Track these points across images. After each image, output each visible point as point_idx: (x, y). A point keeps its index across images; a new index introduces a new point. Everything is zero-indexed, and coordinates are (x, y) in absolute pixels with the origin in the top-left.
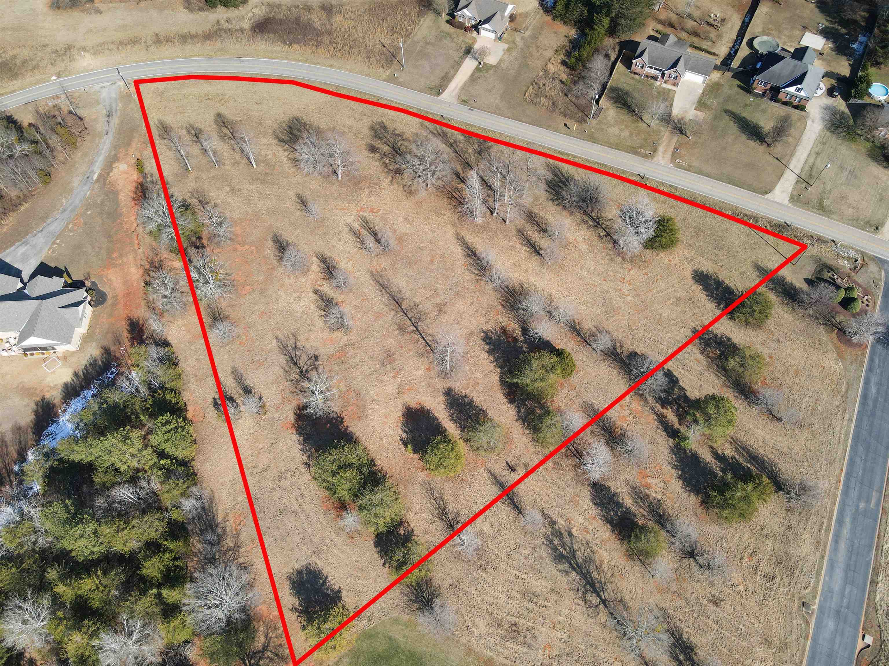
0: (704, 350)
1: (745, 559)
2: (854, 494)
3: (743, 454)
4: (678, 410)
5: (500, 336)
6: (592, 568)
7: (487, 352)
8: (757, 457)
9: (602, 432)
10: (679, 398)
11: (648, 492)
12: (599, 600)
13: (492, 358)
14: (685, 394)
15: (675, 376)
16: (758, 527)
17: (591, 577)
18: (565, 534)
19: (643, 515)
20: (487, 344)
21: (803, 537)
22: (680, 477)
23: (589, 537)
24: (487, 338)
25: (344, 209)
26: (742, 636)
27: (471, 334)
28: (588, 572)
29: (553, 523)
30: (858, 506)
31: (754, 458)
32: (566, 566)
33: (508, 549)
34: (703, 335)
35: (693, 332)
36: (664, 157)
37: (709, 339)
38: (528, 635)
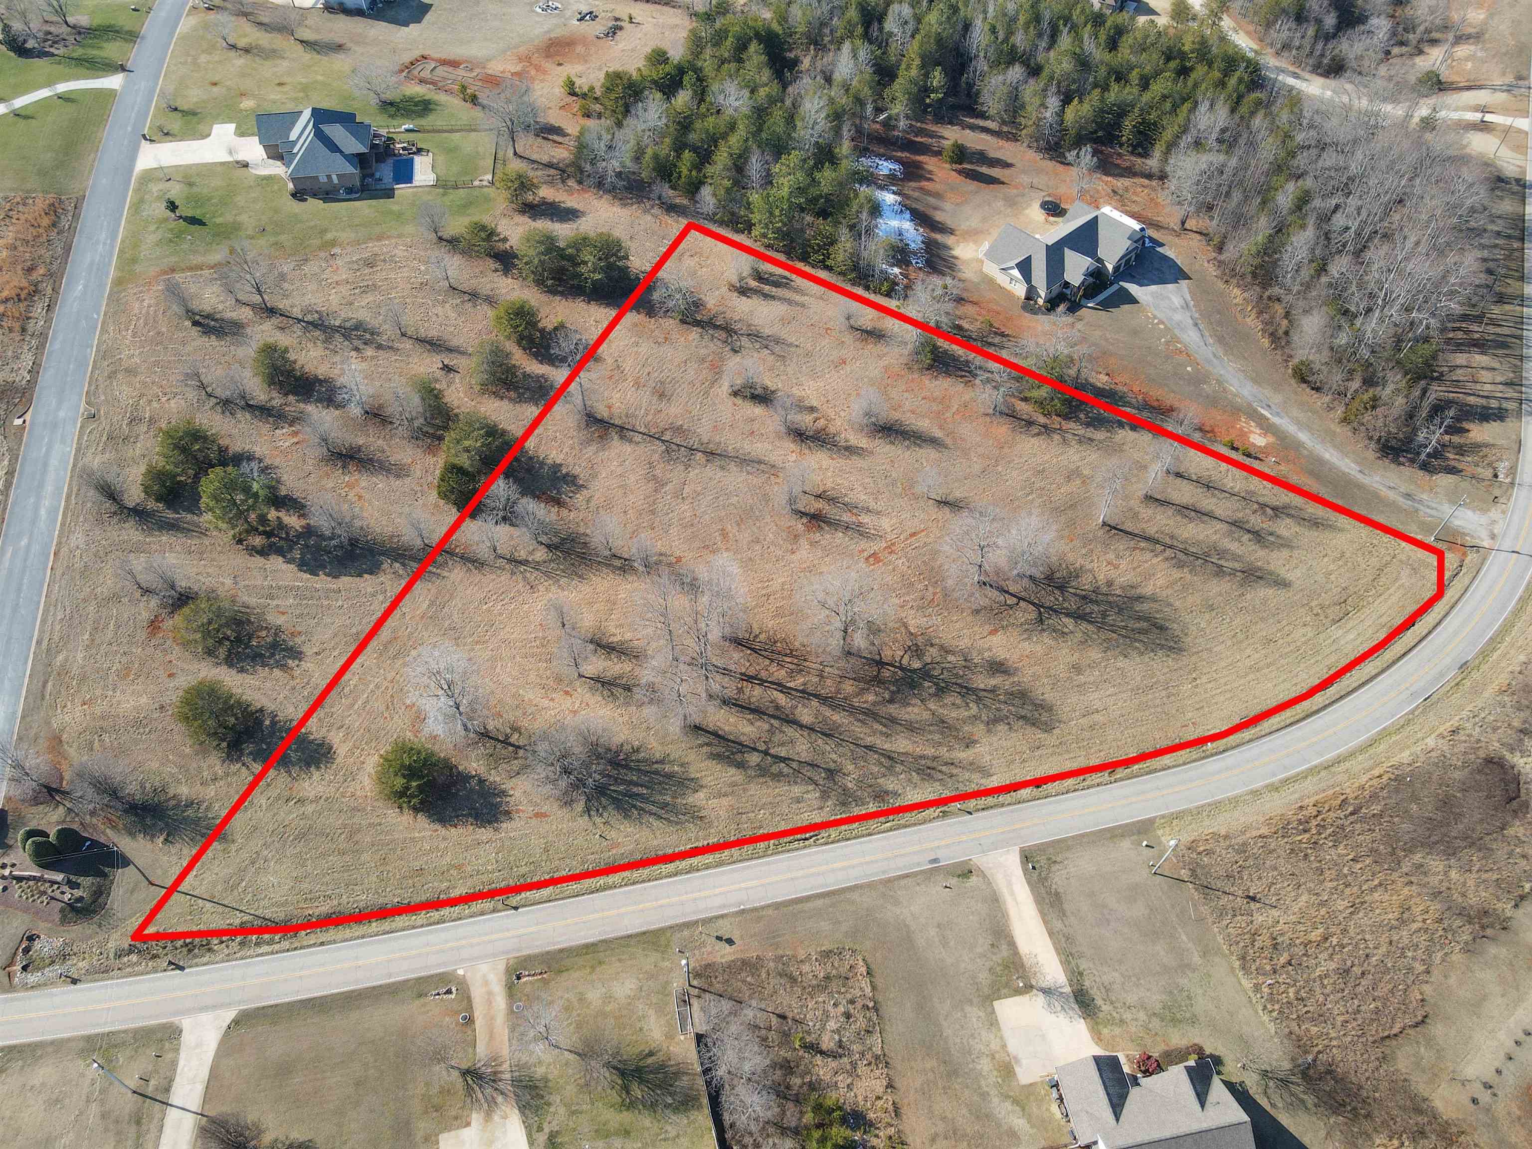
0: (276, 634)
3: (188, 524)
4: (287, 534)
5: (559, 492)
6: (322, 337)
8: (169, 530)
10: (291, 549)
11: (292, 428)
12: (305, 319)
13: (550, 461)
14: (284, 557)
15: (305, 572)
17: (320, 330)
18: (362, 347)
19: (289, 405)
20: (567, 474)
23: (337, 358)
24: (571, 480)
26: (157, 363)
27: (594, 475)
28: (325, 332)
29: (380, 347)
30: (31, 539)
31: (173, 527)
32: (348, 325)
34: (284, 656)
35: (301, 653)
36: (486, 983)
37: (273, 655)
38: (356, 267)
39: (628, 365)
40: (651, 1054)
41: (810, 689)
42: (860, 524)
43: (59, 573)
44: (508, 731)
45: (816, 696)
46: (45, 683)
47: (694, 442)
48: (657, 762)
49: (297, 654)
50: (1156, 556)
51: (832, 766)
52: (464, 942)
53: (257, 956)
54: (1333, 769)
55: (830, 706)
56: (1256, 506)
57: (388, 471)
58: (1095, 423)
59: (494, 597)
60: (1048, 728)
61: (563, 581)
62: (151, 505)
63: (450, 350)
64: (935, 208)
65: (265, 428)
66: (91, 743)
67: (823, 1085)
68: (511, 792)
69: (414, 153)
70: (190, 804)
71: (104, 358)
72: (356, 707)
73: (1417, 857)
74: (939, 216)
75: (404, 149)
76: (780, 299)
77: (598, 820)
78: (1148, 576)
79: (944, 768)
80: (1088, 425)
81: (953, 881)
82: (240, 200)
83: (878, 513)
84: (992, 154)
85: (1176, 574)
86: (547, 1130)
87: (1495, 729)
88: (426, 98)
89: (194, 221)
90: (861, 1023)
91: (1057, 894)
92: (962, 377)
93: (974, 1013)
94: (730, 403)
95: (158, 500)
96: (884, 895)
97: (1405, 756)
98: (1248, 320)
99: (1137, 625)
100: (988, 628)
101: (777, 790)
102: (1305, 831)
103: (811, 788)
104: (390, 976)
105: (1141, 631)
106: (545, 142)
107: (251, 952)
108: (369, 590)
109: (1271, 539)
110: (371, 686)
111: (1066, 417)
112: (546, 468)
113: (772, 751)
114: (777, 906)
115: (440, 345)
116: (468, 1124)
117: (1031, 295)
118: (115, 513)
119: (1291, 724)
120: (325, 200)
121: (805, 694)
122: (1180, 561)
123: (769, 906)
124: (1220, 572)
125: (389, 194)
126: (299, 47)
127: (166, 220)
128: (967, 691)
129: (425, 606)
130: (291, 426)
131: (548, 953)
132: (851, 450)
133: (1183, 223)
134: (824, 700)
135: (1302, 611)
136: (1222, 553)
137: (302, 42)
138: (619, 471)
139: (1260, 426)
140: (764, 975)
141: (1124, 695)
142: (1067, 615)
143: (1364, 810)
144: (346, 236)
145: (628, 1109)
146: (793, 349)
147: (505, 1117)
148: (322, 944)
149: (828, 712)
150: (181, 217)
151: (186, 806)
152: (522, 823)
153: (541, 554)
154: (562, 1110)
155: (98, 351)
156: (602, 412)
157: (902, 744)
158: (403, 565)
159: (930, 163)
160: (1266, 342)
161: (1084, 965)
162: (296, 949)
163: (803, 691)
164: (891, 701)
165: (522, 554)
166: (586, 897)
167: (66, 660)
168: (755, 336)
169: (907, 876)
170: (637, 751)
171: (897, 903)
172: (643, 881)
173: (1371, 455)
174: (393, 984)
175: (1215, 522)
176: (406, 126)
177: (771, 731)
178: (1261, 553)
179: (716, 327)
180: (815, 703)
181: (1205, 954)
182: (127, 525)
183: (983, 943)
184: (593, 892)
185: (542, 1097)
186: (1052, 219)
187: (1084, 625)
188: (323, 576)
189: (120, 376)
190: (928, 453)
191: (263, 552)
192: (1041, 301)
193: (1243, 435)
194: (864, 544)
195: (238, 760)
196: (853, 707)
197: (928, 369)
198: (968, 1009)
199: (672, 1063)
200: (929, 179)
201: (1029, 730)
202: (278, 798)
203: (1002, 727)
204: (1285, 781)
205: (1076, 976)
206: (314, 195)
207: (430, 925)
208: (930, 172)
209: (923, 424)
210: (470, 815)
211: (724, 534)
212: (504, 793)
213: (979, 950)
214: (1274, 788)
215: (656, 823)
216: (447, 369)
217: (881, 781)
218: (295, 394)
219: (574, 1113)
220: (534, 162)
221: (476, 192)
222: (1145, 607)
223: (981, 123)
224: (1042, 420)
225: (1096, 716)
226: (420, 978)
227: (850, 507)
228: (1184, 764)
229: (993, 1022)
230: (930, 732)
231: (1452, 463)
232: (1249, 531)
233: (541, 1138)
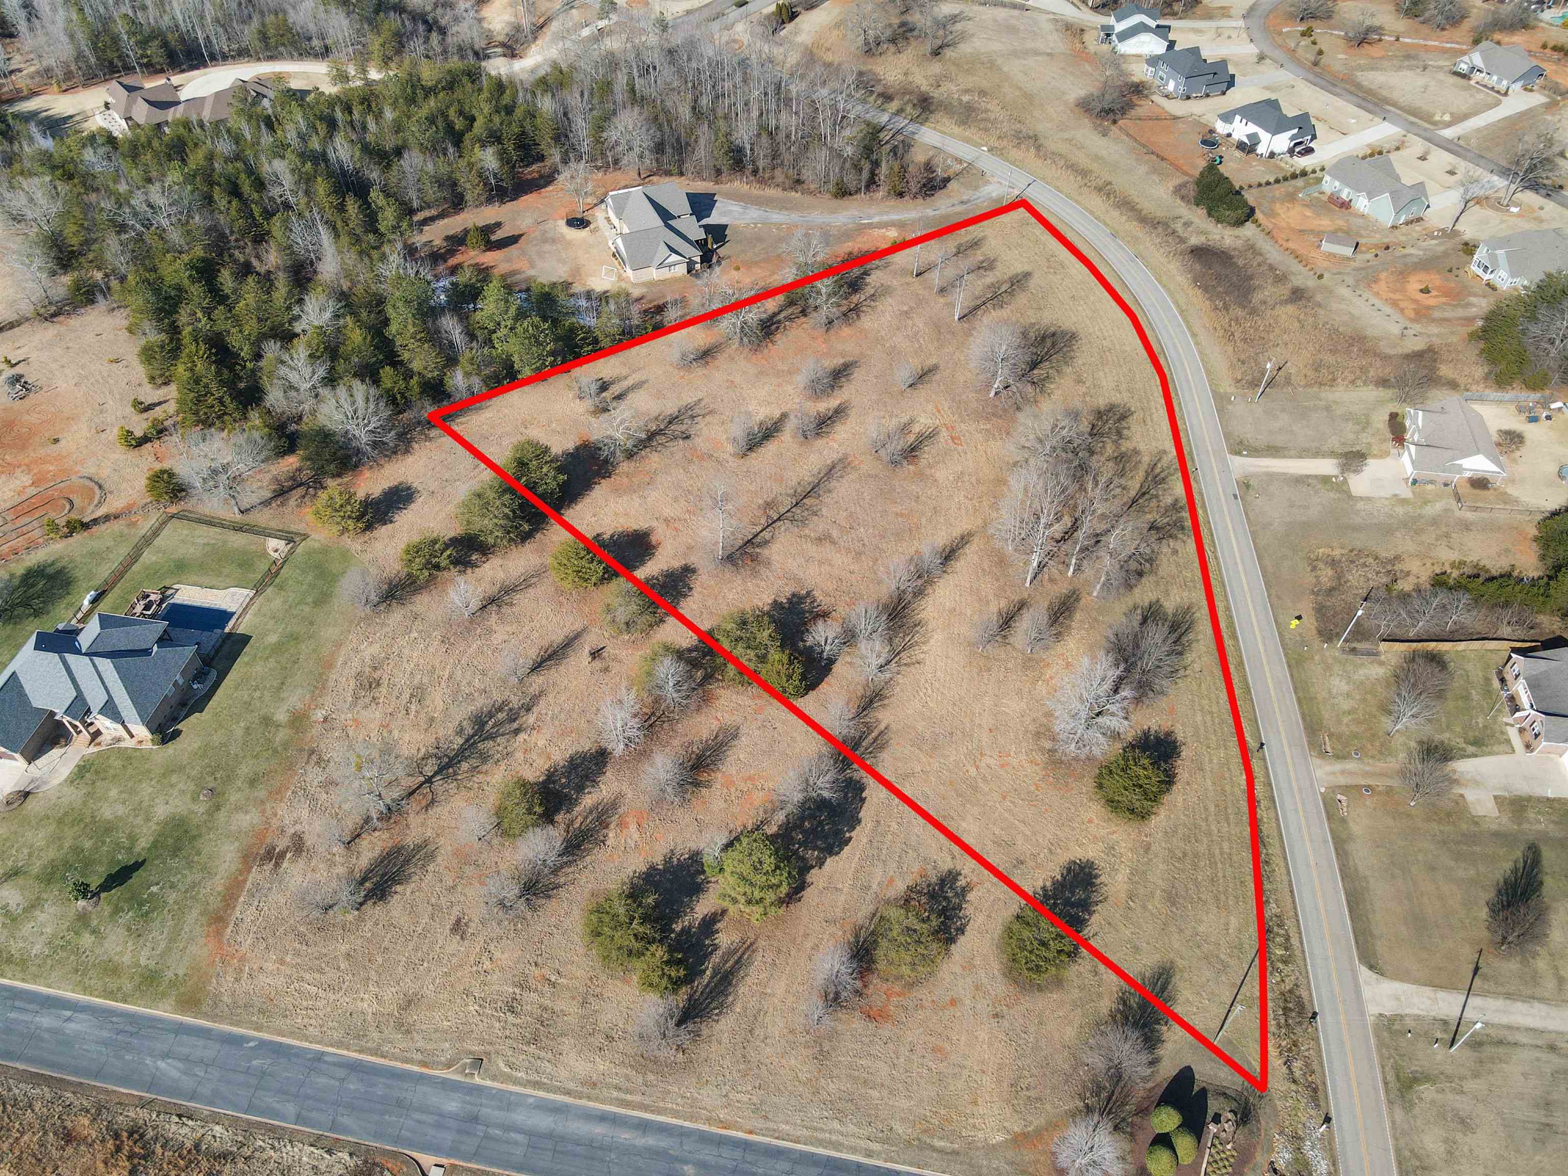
0: (919, 892)
1: (537, 972)
2: (707, 1154)
3: (726, 962)
5: (810, 612)
6: (474, 762)
7: (775, 601)
8: (730, 984)
9: (694, 756)
10: (803, 859)
11: (612, 826)
12: (430, 774)
13: (766, 608)
14: (812, 867)
15: (841, 849)
16: (598, 990)
17: (459, 762)
18: (515, 725)
19: (572, 822)
20: (789, 599)
21: (598, 1060)
22: (653, 868)
23: (519, 755)
24: (799, 599)
25: (939, 411)
26: (411, 966)
27: (798, 581)
28: (467, 758)
29: (527, 709)
30: (686, 1162)
31: (726, 979)
32: (469, 731)
33: (476, 663)
34: (951, 888)
35: (950, 872)
36: (1334, 773)
37: (946, 898)
38: (367, 700)
40: (1395, 675)
42: (920, 434)
46: (933, 1149)
47: (787, 503)
48: (1130, 623)
50: (990, 311)
52: (1294, 785)
54: (1184, 308)
57: (722, 744)
60: (1129, 412)
63: (569, 644)
65: (598, 855)
67: (1416, 588)
68: (1146, 727)
69: (164, 601)
72: (1028, 833)
73: (1255, 301)
76: (628, 391)
77: (1181, 673)
79: (1157, 470)
81: (1253, 492)
83: (912, 420)
85: (1007, 311)
86: (1464, 746)
87: (1168, 242)
88: (21, 572)
89: (118, 878)
91: (1269, 447)
92: (778, 328)
93: (1361, 506)
94: (754, 462)
96: (1263, 529)
97: (1181, 279)
98: (770, 192)
99: (1049, 343)
100: (1035, 408)
101: (1165, 561)
102: (1232, 333)
103: (1165, 542)
104: (1326, 841)
105: (1054, 344)
107: (1298, 953)
114: (1268, 586)
115: (555, 652)
116: (1462, 796)
117: (690, 266)
120: (199, 708)
122: (996, 305)
123: (1269, 590)
124: (1010, 293)
125: (239, 640)
130: (607, 827)
131: (1306, 729)
132: (839, 413)
135: (1051, 276)
136: (995, 286)
138: (801, 560)
139: (879, 228)
140: (1329, 604)
141: (1107, 370)
143: (1220, 307)
144: (295, 699)
146: (703, 403)
147: (1455, 771)
151: (1125, 1004)
152: (1178, 725)
154: (1447, 735)
157: (1133, 484)
159: (463, 260)
160: (796, 194)
161: (1322, 449)
168: (674, 419)
169: (1247, 514)
171: (1269, 523)
176: (84, 600)
178: (998, 272)
179: (649, 439)
181: (1319, 399)
183: (1306, 489)
184: (1248, 691)
185: (1436, 746)
188: (853, 834)
191: (800, 886)
193: (886, 238)
194: (941, 440)
197: (760, 342)
198: (1358, 508)
199: (1404, 665)
200: (489, 268)
201: (1130, 421)
202: (1126, 917)
203: (1125, 432)
205: (1332, 455)
206: (176, 720)
207: (1275, 807)
208: (481, 263)
209: (826, 364)
212: (1145, 734)
213: (1312, 492)
214: (1195, 335)
216: (596, 654)
217: (1164, 504)
226: (1329, 819)
227: (901, 432)
229: (1368, 499)
230: (1125, 466)
231: (940, 177)
232: (978, 269)
233: (1471, 749)
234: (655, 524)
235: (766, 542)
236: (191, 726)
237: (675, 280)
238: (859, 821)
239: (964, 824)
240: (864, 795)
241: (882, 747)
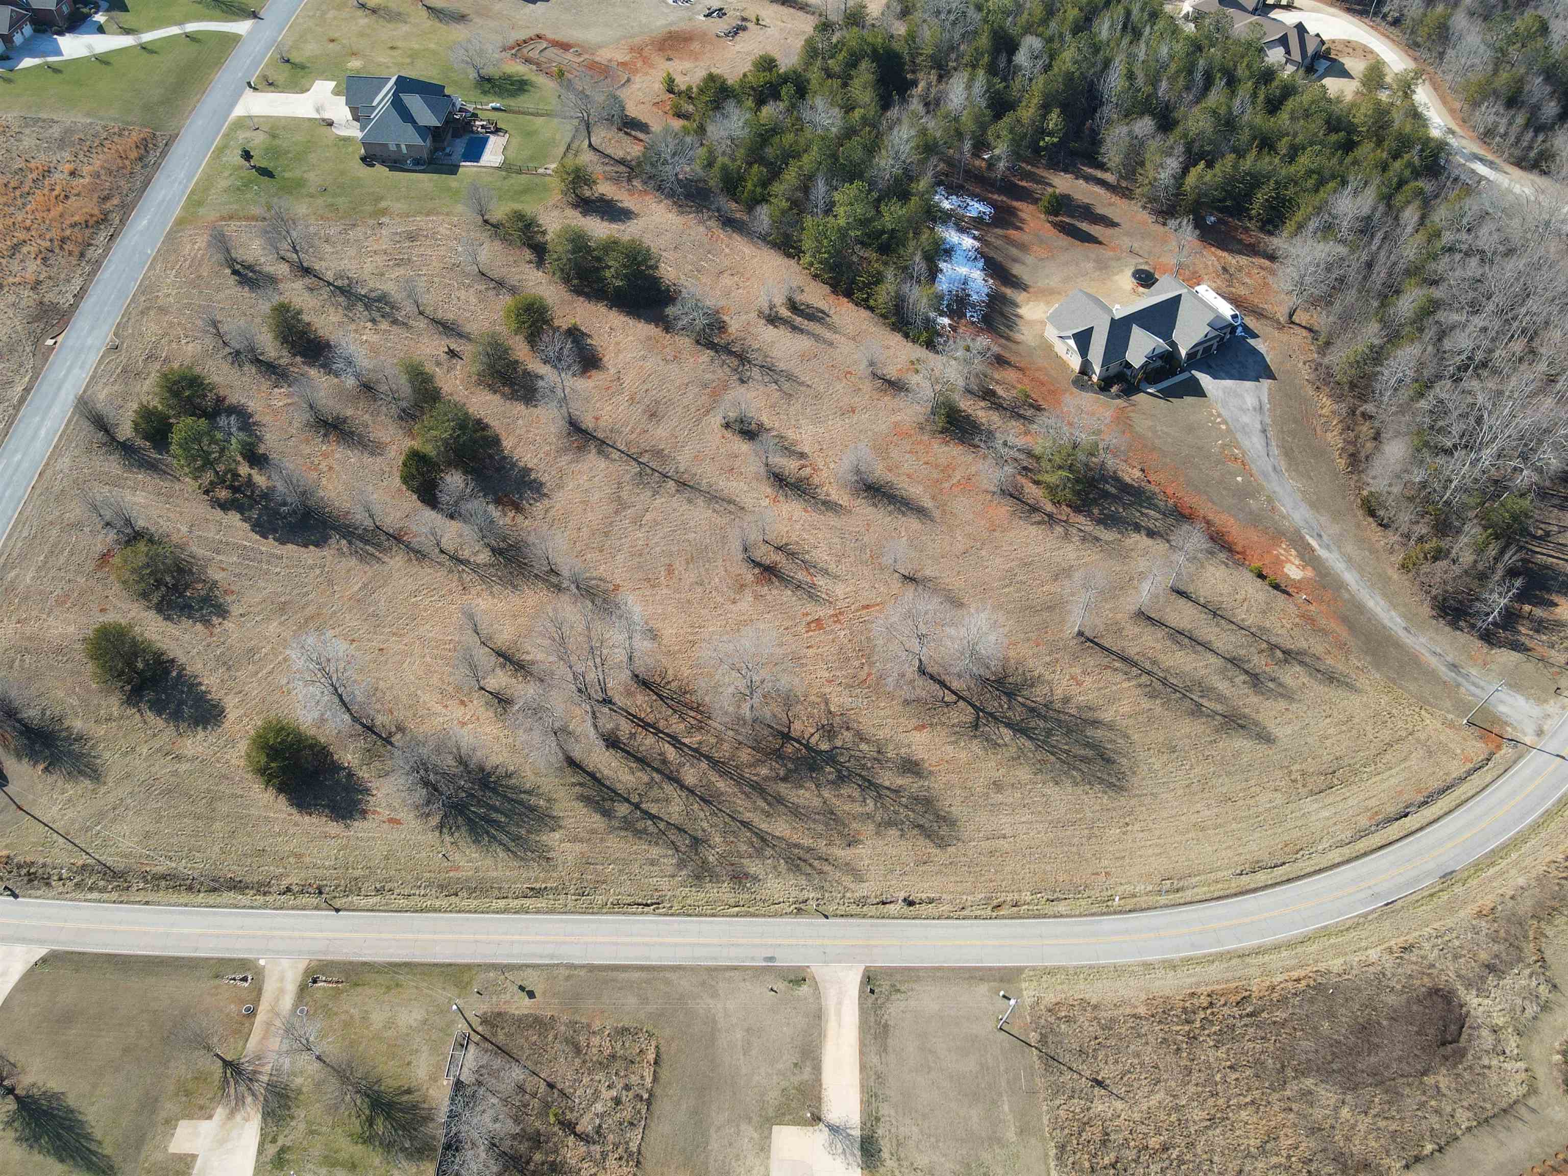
0: (211, 589)
4: (253, 492)
5: (520, 497)
6: (345, 304)
7: (531, 470)
10: (251, 508)
12: (335, 284)
13: (521, 464)
14: (242, 514)
15: (256, 533)
17: (346, 296)
18: (379, 319)
20: (535, 480)
23: (352, 327)
24: (537, 488)
28: (349, 299)
29: (395, 322)
31: (152, 467)
32: (373, 295)
34: (211, 612)
35: (227, 612)
36: (282, 979)
37: (202, 608)
38: (398, 239)
39: (627, 380)
40: (409, 1091)
41: (705, 749)
42: (813, 586)
43: (38, 492)
44: (394, 729)
45: (708, 758)
47: (670, 470)
48: (525, 792)
49: (222, 612)
50: (1129, 680)
51: (700, 834)
52: (275, 933)
53: (85, 901)
54: (1248, 960)
55: (719, 771)
56: (1264, 645)
57: (365, 447)
58: (1108, 521)
59: (425, 592)
60: (942, 844)
61: (496, 588)
62: (139, 442)
63: (460, 335)
64: (1015, 260)
65: (265, 385)
66: (13, 661)
67: (566, 1169)
68: (375, 792)
69: (491, 133)
70: (80, 738)
71: (143, 293)
73: (1309, 1082)
74: (1017, 270)
75: (483, 127)
76: (808, 333)
77: (448, 839)
78: (1112, 701)
79: (816, 863)
80: (1100, 522)
81: (781, 986)
82: (312, 158)
83: (836, 577)
84: (1100, 210)
85: (1146, 704)
86: (280, 1143)
87: (1456, 957)
88: (525, 78)
89: (265, 172)
90: (627, 1114)
91: (886, 1026)
92: (976, 446)
93: (749, 1132)
94: (720, 435)
95: (146, 438)
96: (703, 983)
97: (1336, 964)
98: (1329, 435)
99: (1082, 752)
100: (914, 722)
101: (635, 847)
102: (1188, 1022)
103: (670, 852)
104: (196, 950)
105: (1084, 759)
106: (626, 137)
107: (81, 896)
108: (310, 562)
109: (1271, 685)
110: (280, 658)
111: (1077, 510)
112: (516, 470)
113: (643, 806)
114: (592, 968)
115: (452, 329)
116: (210, 1117)
117: (1085, 369)
118: (104, 444)
119: (1219, 898)
120: (392, 169)
121: (698, 753)
122: (1155, 690)
123: (583, 967)
124: (1197, 711)
125: (453, 170)
126: (424, 13)
127: (241, 167)
128: (869, 785)
129: (356, 588)
130: (289, 386)
131: (351, 963)
132: (829, 506)
133: (1291, 316)
134: (715, 763)
135: (1279, 773)
136: (1207, 691)
137: (428, 8)
138: (587, 485)
139: (1301, 556)
140: (550, 1038)
141: (1040, 827)
142: (1008, 725)
143: (1264, 1015)
144: (398, 206)
145: (364, 1142)
146: (803, 388)
147: (246, 1120)
148: (147, 903)
149: (713, 777)
150: (254, 167)
151: (75, 740)
152: (374, 825)
153: (484, 557)
154: (302, 1126)
155: (140, 286)
156: (588, 422)
157: (781, 827)
158: (350, 543)
159: (1026, 210)
160: (1341, 463)
161: (885, 1110)
162: (121, 902)
163: (696, 750)
164: (784, 779)
165: (466, 554)
166: (408, 914)
167: (17, 576)
168: (768, 369)
169: (735, 968)
170: (509, 776)
171: (715, 995)
172: (470, 912)
173: (1426, 610)
174: (196, 958)
175: (1209, 655)
176: (493, 105)
177: (650, 785)
178: (1254, 699)
179: (731, 353)
180: (704, 765)
181: (1021, 1132)
182: (112, 457)
183: (789, 1058)
184: (417, 911)
185: (289, 1108)
186: (1141, 289)
187: (1023, 740)
188: (271, 541)
189: (152, 313)
190: (913, 523)
191: (224, 506)
192: (1095, 378)
193: (1278, 563)
194: (810, 607)
195: (135, 705)
196: (742, 777)
197: (941, 432)
198: (743, 1127)
199: (426, 1106)
200: (1021, 229)
201: (922, 841)
202: (159, 750)
203: (893, 832)
204: (1187, 961)
205: (871, 1119)
206: (383, 162)
207: (252, 908)
208: (1022, 221)
209: (915, 491)
210: (328, 806)
211: (670, 569)
212: (367, 791)
213: (780, 1066)
214: (1172, 966)
215: (502, 854)
216: (452, 353)
217: (745, 862)
218: (303, 355)
219: (312, 1132)
220: (608, 156)
221: (537, 180)
222: (1099, 733)
223: (1099, 174)
224: (1049, 508)
225: (1002, 841)
226: (222, 959)
227: (808, 566)
228: (1080, 915)
229: (764, 1147)
230: (815, 821)
231: (1523, 639)
232: (1246, 672)
233: (272, 1150)
234: (612, 371)
235: (607, 457)
236: (380, 170)
237: (1064, 365)
238: (283, 543)
239: (275, 624)
240: (311, 547)
241: (361, 559)
